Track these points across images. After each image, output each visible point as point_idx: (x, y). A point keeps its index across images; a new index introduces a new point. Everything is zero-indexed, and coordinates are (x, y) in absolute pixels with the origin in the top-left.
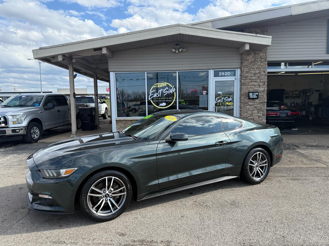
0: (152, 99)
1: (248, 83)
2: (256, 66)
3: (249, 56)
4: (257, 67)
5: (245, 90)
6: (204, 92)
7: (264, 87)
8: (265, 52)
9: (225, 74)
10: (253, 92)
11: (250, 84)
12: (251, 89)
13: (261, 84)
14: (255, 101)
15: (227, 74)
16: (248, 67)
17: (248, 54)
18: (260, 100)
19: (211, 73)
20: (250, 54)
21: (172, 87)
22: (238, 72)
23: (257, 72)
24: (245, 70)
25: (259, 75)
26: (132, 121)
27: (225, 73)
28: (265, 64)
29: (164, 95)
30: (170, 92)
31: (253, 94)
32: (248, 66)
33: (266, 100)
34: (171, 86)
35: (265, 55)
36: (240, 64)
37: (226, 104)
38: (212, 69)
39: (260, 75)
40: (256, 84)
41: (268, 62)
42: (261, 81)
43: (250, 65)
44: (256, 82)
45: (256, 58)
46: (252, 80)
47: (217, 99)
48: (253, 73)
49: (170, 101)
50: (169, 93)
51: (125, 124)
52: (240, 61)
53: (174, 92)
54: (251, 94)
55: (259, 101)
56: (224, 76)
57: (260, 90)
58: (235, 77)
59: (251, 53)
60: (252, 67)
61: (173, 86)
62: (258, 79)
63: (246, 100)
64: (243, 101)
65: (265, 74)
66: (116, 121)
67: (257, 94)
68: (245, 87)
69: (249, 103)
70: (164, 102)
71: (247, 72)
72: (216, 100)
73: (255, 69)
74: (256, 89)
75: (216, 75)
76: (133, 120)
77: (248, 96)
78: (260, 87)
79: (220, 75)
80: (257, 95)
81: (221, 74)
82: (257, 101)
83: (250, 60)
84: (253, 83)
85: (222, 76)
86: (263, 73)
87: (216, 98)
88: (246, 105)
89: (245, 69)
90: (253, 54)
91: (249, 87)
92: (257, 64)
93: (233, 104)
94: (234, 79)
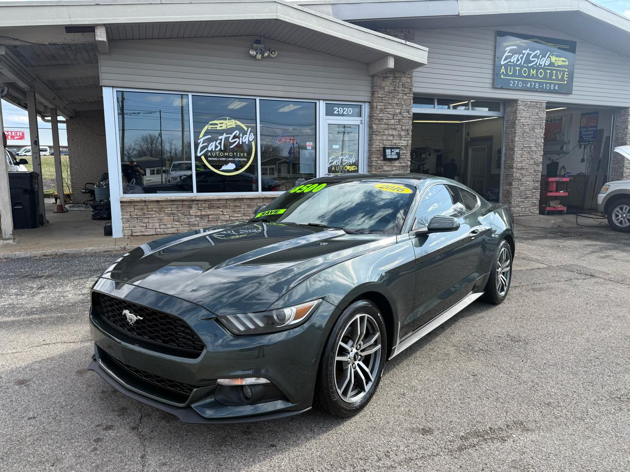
0: (206, 155)
1: (383, 131)
2: (396, 101)
3: (385, 80)
4: (397, 102)
5: (378, 144)
6: (309, 144)
7: (408, 139)
8: (409, 76)
9: (344, 111)
10: (391, 148)
11: (386, 132)
12: (387, 141)
13: (403, 133)
14: (393, 165)
15: (347, 112)
16: (384, 101)
17: (384, 77)
18: (401, 163)
19: (322, 106)
20: (387, 77)
21: (248, 130)
22: (366, 109)
23: (398, 111)
24: (378, 107)
25: (400, 117)
26: (160, 203)
27: (344, 109)
28: (410, 98)
29: (231, 147)
30: (244, 141)
31: (392, 151)
32: (383, 98)
33: (409, 163)
34: (246, 129)
35: (410, 82)
36: (370, 94)
37: (346, 168)
38: (324, 100)
39: (402, 118)
40: (395, 133)
41: (414, 94)
42: (404, 128)
43: (387, 99)
44: (395, 129)
45: (396, 85)
46: (389, 127)
47: (330, 158)
48: (391, 113)
49: (244, 159)
50: (241, 143)
51: (142, 209)
52: (369, 89)
53: (252, 141)
54: (388, 151)
55: (399, 165)
56: (343, 115)
57: (401, 145)
58: (360, 119)
59: (388, 75)
60: (390, 102)
61: (250, 129)
62: (398, 123)
63: (379, 162)
64: (375, 164)
65: (409, 115)
66: (121, 202)
67: (397, 151)
68: (379, 138)
69: (384, 167)
70: (232, 162)
71: (381, 110)
72: (330, 161)
73: (395, 105)
74: (395, 142)
75: (329, 112)
76: (162, 199)
77: (382, 154)
78: (401, 140)
79: (335, 112)
80: (398, 154)
81: (338, 111)
82: (397, 165)
83: (387, 88)
84: (391, 132)
85: (338, 115)
86: (405, 114)
87: (329, 157)
88: (379, 170)
89: (379, 104)
90: (392, 78)
91: (385, 137)
92: (398, 97)
93: (357, 169)
94: (358, 123)
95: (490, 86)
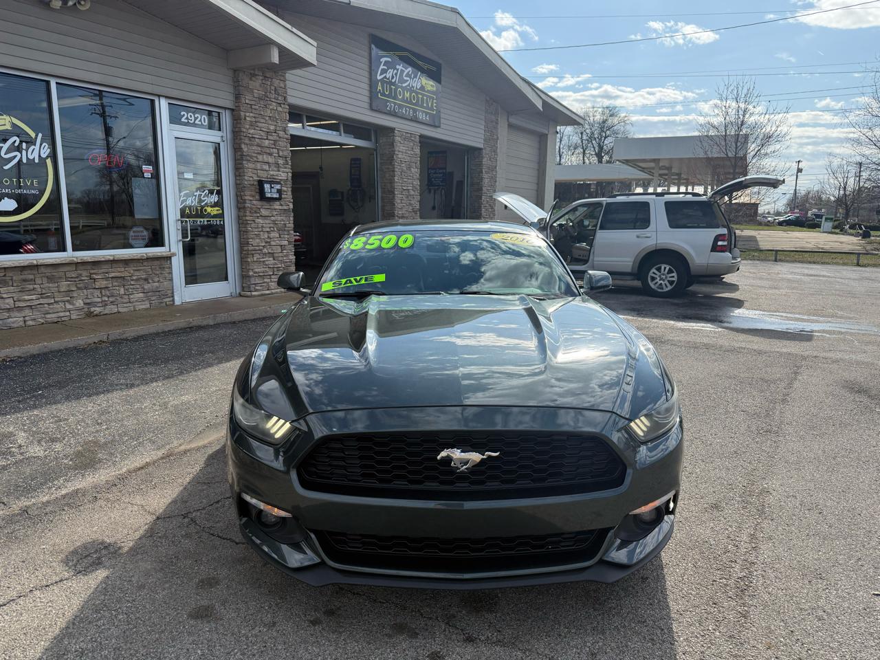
1: (255, 155)
2: (268, 113)
3: (253, 79)
4: (271, 115)
5: (251, 175)
6: (147, 169)
7: (287, 170)
8: (282, 78)
9: (196, 119)
10: (271, 183)
11: (260, 157)
12: (262, 172)
13: (281, 162)
14: (272, 207)
15: (200, 121)
16: (253, 111)
17: (251, 74)
18: (281, 205)
19: (163, 107)
20: (254, 75)
21: (36, 138)
22: (226, 119)
23: (272, 128)
24: (248, 119)
25: (274, 137)
27: (196, 116)
28: (285, 110)
29: (6, 168)
30: (31, 157)
31: (271, 187)
32: (253, 107)
33: (291, 206)
34: (33, 135)
35: (283, 86)
36: (231, 97)
37: (206, 210)
38: (167, 97)
39: (278, 138)
40: (271, 160)
41: (291, 106)
42: (281, 153)
43: (257, 107)
44: (270, 154)
45: (267, 89)
46: (263, 151)
47: (182, 194)
48: (263, 129)
49: (33, 192)
50: (24, 161)
52: (231, 89)
53: (47, 157)
54: (267, 186)
55: (280, 207)
56: (194, 125)
57: (280, 178)
58: (220, 133)
59: (256, 73)
60: (262, 113)
61: (40, 135)
62: (273, 146)
63: (255, 202)
64: (249, 205)
65: (286, 136)
67: (278, 187)
68: (251, 165)
69: (261, 210)
70: (10, 196)
71: (252, 125)
72: (182, 199)
73: (267, 118)
74: (272, 173)
75: (175, 119)
77: (257, 190)
78: (279, 171)
79: (183, 120)
80: (279, 191)
81: (187, 118)
82: (277, 207)
83: (256, 91)
84: (266, 158)
85: (187, 124)
86: (281, 133)
87: (180, 192)
88: (255, 215)
89: (248, 114)
90: (261, 78)
91: (259, 166)
92: (271, 107)
93: (221, 212)
94: (218, 140)
95: (367, 106)
